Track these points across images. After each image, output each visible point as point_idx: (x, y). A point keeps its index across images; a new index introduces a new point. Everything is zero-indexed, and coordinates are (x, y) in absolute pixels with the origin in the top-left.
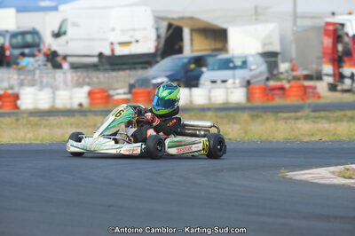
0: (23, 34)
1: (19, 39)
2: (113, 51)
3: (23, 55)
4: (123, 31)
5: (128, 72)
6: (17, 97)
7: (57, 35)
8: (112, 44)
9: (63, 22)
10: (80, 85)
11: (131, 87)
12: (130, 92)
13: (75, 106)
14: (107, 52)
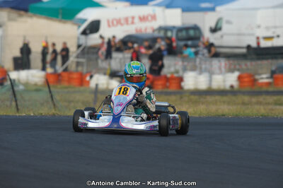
0: (187, 29)
1: (184, 34)
2: (258, 44)
3: (187, 46)
4: (267, 28)
5: (270, 61)
6: (181, 79)
7: (214, 30)
8: (258, 38)
9: (219, 20)
10: (231, 70)
11: (273, 73)
12: (272, 77)
13: (228, 87)
14: (254, 44)
